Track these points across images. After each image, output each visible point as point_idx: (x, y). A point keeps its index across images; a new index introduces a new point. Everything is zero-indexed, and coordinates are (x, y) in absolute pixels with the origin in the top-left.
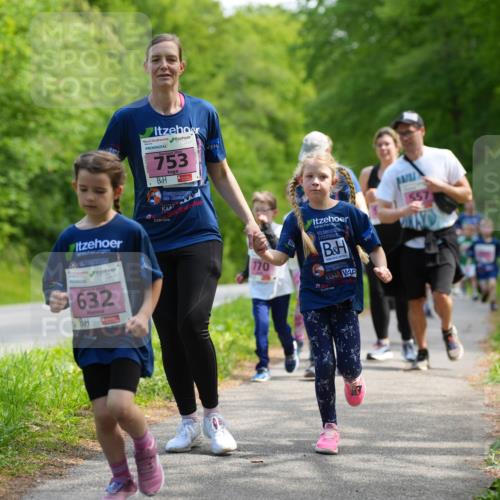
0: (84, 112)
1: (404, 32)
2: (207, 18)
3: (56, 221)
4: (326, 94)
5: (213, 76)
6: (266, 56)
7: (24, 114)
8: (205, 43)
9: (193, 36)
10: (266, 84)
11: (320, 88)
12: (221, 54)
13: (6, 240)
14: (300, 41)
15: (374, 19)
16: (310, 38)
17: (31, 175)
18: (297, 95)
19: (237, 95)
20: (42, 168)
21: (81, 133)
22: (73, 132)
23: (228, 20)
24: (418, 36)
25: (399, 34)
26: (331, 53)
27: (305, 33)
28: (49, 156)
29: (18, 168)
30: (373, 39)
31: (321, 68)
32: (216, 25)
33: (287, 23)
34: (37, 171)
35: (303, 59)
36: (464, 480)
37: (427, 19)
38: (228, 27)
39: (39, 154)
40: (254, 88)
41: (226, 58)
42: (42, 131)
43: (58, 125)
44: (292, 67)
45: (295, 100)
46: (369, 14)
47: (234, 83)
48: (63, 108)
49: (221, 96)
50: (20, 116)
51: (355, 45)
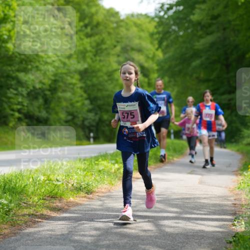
0: (54, 61)
1: (204, 28)
2: (112, 19)
3: (40, 112)
4: (167, 55)
5: (115, 46)
6: (140, 38)
7: (26, 62)
8: (111, 31)
9: (106, 28)
10: (140, 50)
11: (164, 53)
12: (119, 36)
13: (16, 120)
14: (155, 31)
15: (190, 21)
16: (160, 29)
17: (29, 90)
18: (154, 56)
19: (126, 55)
20: (34, 87)
21: (52, 71)
22: (48, 71)
23: (122, 21)
24: (211, 29)
25: (202, 29)
26: (170, 36)
27: (157, 27)
28: (37, 81)
29: (23, 87)
30: (189, 31)
31: (165, 44)
32: (117, 22)
33: (150, 22)
34: (31, 88)
35: (157, 39)
37: (214, 22)
38: (122, 24)
39: (33, 80)
40: (134, 52)
41: (121, 38)
42: (34, 70)
43: (42, 67)
44: (152, 43)
45: (153, 58)
46: (188, 19)
47: (125, 50)
48: (44, 59)
49: (118, 56)
50: (24, 63)
51: (181, 33)
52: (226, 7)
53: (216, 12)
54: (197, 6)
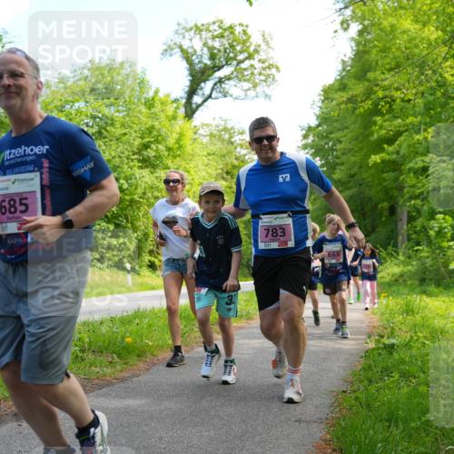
4: (315, 207)
24: (349, 185)
36: (356, 349)
52: (361, 167)
53: (352, 172)
54: (338, 167)
